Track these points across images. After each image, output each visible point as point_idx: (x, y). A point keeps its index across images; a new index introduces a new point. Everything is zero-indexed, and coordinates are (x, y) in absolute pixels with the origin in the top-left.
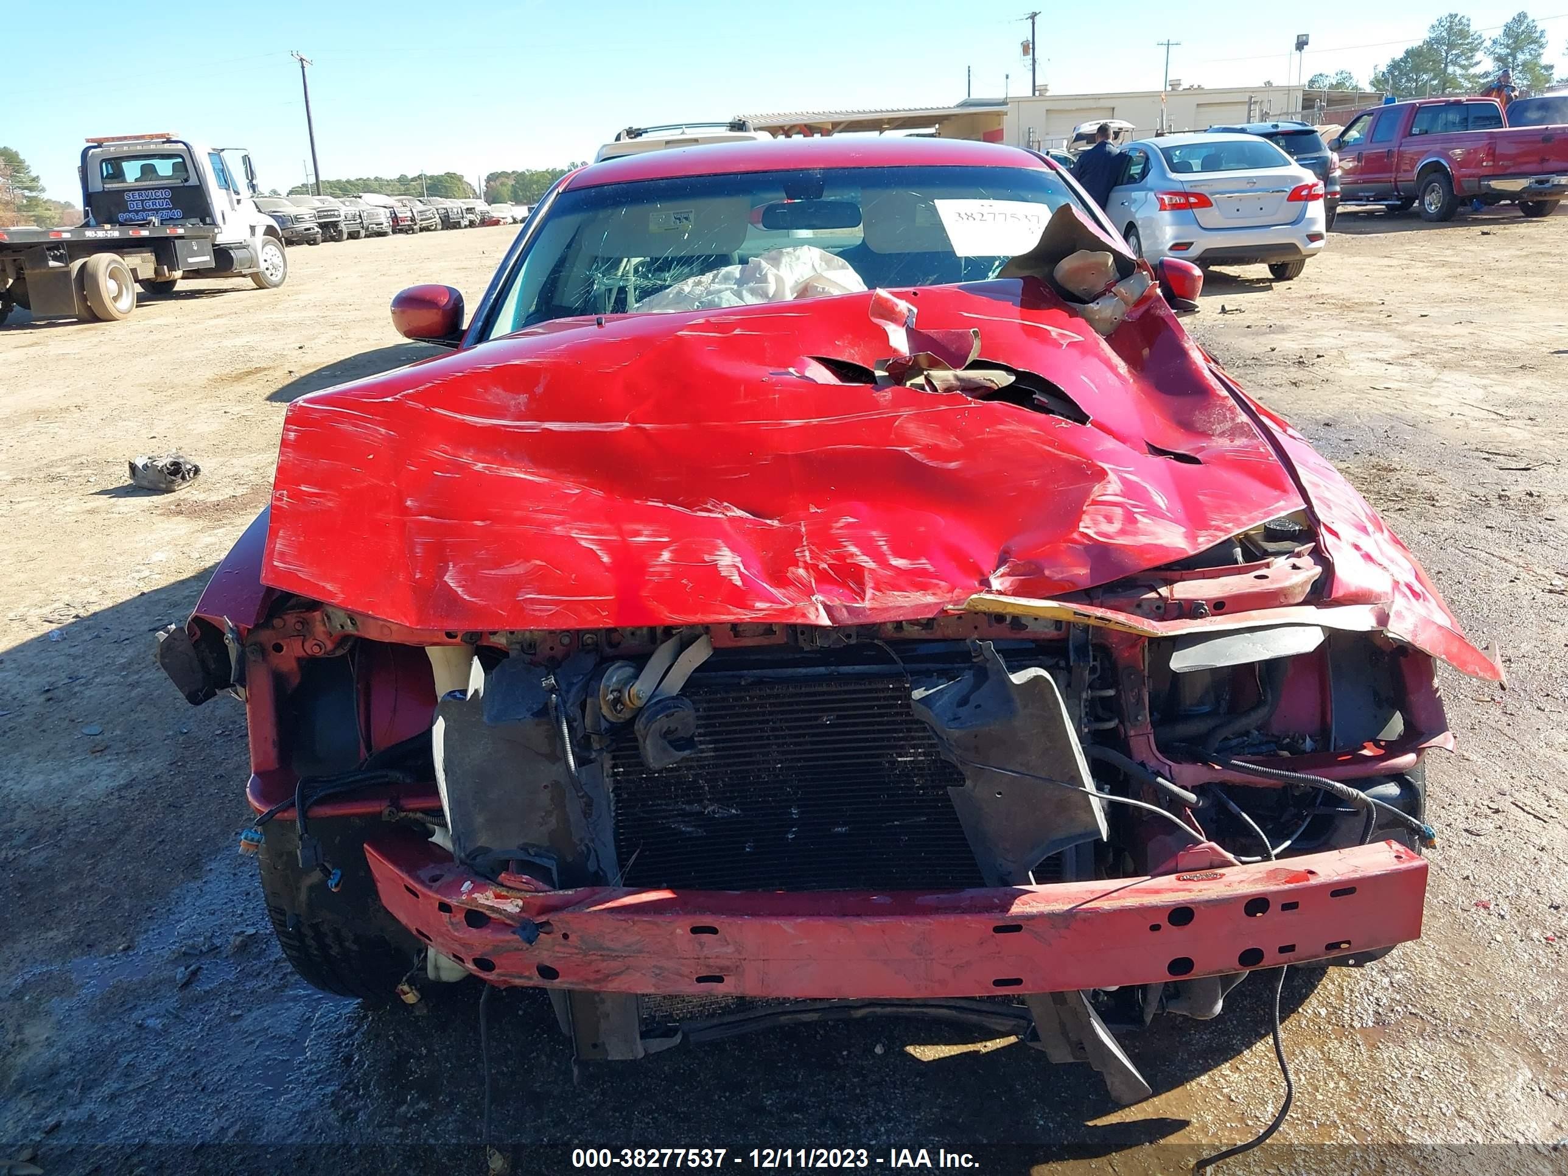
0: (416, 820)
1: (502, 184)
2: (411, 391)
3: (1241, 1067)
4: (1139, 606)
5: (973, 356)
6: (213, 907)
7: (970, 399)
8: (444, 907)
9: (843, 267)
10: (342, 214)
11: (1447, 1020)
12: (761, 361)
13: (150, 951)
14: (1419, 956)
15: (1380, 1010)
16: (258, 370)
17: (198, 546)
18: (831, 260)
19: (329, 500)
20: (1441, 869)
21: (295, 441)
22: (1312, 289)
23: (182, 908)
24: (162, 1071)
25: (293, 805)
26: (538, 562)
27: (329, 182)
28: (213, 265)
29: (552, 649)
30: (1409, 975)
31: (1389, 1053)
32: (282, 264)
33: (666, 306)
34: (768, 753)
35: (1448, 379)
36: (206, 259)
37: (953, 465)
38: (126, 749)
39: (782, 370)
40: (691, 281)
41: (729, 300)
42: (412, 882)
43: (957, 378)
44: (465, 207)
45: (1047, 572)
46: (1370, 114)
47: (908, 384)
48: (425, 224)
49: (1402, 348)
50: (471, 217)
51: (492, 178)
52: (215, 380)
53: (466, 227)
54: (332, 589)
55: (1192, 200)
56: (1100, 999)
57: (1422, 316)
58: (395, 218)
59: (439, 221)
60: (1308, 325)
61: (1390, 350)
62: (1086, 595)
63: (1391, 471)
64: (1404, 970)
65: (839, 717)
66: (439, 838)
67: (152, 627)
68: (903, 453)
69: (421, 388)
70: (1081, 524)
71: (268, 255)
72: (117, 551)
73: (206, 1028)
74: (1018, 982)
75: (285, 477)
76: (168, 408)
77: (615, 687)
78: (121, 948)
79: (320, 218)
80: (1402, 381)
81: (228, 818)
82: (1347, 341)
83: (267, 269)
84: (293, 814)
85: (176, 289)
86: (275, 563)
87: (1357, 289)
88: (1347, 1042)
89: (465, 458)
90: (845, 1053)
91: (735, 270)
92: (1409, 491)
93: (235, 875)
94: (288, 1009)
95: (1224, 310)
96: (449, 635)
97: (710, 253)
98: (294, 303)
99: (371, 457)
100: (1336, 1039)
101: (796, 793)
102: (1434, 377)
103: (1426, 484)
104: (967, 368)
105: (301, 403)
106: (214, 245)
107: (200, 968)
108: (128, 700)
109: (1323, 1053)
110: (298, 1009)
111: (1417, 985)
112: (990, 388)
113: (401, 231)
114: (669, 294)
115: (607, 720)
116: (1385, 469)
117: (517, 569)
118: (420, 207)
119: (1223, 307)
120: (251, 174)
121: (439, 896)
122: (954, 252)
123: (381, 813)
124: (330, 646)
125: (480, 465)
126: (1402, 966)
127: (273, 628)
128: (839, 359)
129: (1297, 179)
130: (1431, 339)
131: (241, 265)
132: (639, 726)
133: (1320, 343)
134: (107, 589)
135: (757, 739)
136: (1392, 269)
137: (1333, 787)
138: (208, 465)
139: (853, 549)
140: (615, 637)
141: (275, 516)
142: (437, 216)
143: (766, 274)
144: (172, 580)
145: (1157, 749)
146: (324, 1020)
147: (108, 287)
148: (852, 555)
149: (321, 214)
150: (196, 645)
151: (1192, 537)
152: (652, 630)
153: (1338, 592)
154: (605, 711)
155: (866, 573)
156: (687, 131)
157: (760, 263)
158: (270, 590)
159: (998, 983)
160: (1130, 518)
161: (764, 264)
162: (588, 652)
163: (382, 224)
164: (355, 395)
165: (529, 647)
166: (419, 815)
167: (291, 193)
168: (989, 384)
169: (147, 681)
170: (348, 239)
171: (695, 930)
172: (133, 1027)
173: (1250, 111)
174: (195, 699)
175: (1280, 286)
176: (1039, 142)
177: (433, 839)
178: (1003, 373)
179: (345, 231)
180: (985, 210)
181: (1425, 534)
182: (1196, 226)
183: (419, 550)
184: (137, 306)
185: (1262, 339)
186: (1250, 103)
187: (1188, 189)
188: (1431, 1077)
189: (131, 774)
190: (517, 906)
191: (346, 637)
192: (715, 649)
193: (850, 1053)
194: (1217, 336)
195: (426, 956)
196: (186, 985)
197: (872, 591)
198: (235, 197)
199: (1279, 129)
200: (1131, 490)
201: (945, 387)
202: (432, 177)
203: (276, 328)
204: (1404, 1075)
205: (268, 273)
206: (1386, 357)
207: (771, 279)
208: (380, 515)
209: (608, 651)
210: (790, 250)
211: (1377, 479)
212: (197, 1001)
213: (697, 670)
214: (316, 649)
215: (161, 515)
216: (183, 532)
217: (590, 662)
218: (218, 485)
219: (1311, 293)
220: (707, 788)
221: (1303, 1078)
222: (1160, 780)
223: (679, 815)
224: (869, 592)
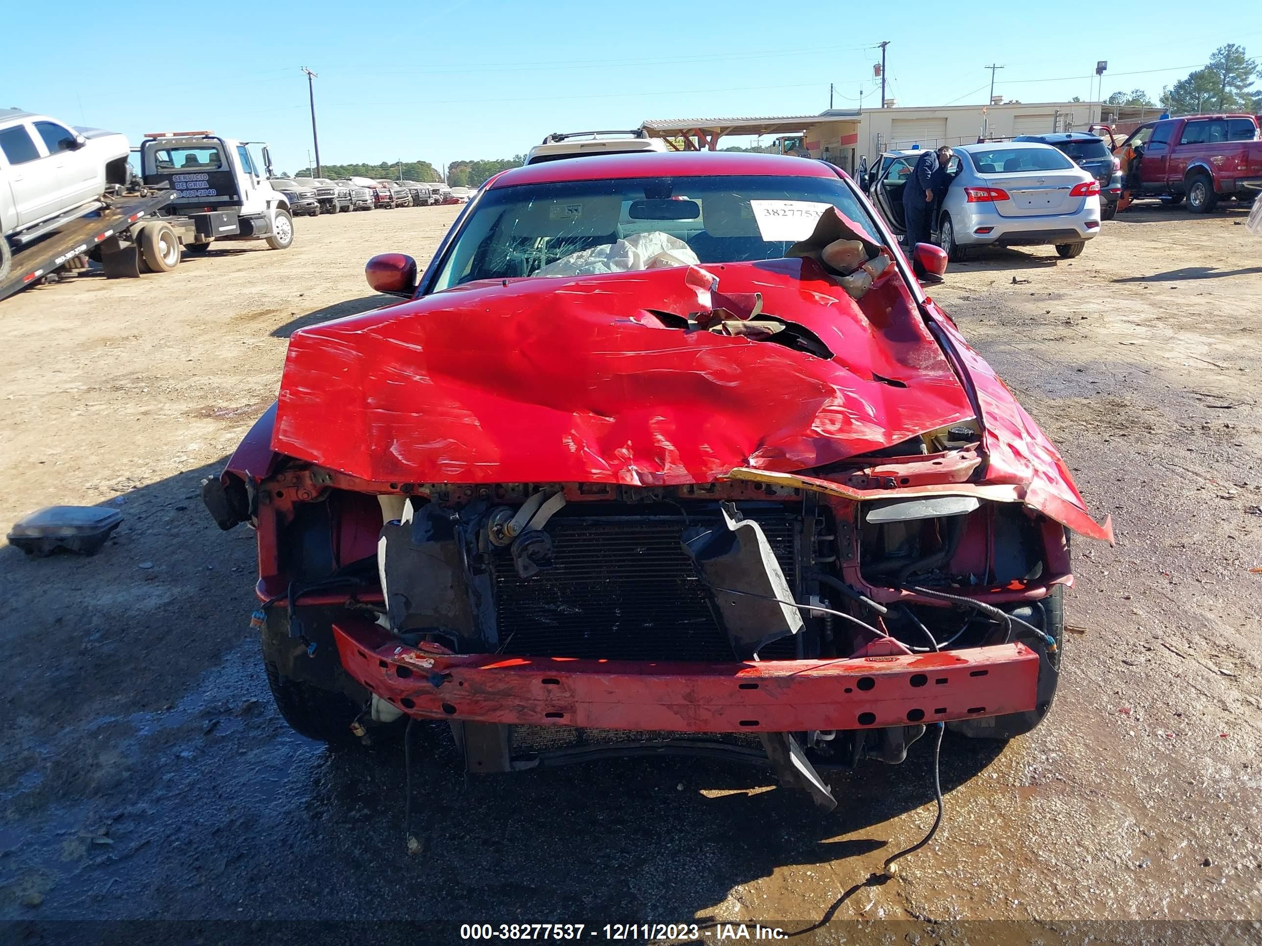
0: (367, 610)
1: (461, 171)
2: (374, 327)
3: (931, 808)
4: (850, 480)
5: (756, 311)
6: (227, 684)
7: (749, 340)
8: (383, 664)
9: (683, 248)
10: (336, 192)
11: (1082, 784)
12: (610, 311)
13: (185, 710)
14: (1071, 743)
15: (1036, 776)
16: (269, 312)
17: (221, 440)
18: (674, 242)
19: (317, 397)
20: (1100, 686)
21: (296, 358)
22: (1089, 265)
23: (207, 684)
24: (192, 786)
25: (287, 597)
26: (452, 440)
27: (327, 167)
28: (238, 232)
29: (459, 498)
30: (1061, 754)
31: (1035, 803)
32: (290, 232)
33: (557, 273)
34: (601, 572)
35: (1182, 338)
36: (233, 228)
37: (733, 384)
38: (169, 579)
39: (625, 318)
40: (575, 255)
41: (600, 269)
42: (362, 648)
43: (745, 326)
44: (432, 189)
45: (788, 456)
46: (1149, 126)
47: (711, 329)
48: (400, 201)
49: (1152, 313)
50: (437, 197)
51: (454, 166)
52: (236, 319)
53: (432, 204)
54: (317, 456)
55: (993, 194)
56: (821, 746)
57: (1172, 288)
58: (377, 196)
59: (411, 199)
60: (1080, 294)
61: (1141, 314)
62: (816, 472)
63: (1122, 406)
64: (1058, 751)
65: (648, 549)
66: (383, 621)
67: (188, 496)
68: (700, 375)
69: (380, 325)
70: (813, 425)
71: (280, 224)
72: (163, 442)
73: (222, 760)
74: (756, 723)
75: (288, 381)
76: (201, 339)
77: (499, 522)
78: (165, 707)
79: (319, 195)
80: (1145, 339)
81: (239, 626)
82: (1108, 307)
83: (278, 233)
84: (286, 603)
85: (209, 249)
86: (280, 437)
87: (1124, 266)
88: (1008, 795)
89: (408, 372)
90: (657, 789)
91: (607, 248)
92: (1133, 422)
93: (243, 663)
94: (278, 750)
95: (1015, 281)
96: (393, 486)
97: (589, 235)
98: (298, 261)
99: (346, 370)
100: (1001, 793)
101: (618, 600)
102: (1172, 335)
103: (1149, 417)
104: (752, 320)
105: (300, 333)
106: (239, 216)
107: (218, 722)
108: (171, 546)
109: (990, 801)
110: (284, 750)
111: (1066, 761)
112: (768, 333)
113: (381, 207)
114: (560, 263)
115: (494, 545)
116: (1118, 405)
117: (438, 444)
118: (396, 187)
119: (1014, 278)
120: (268, 162)
121: (379, 657)
122: (761, 237)
123: (345, 603)
124: (314, 494)
125: (418, 377)
126: (1057, 748)
127: (278, 481)
128: (666, 311)
129: (1079, 178)
130: (1175, 307)
131: (259, 231)
132: (514, 549)
133: (1084, 308)
134: (157, 469)
135: (593, 562)
136: (1157, 251)
137: (980, 606)
138: (230, 381)
139: (660, 437)
140: (502, 491)
141: (282, 406)
142: (410, 196)
143: (627, 251)
144: (203, 463)
145: (862, 577)
146: (302, 757)
147: (160, 247)
148: (659, 441)
149: (320, 192)
150: (226, 489)
151: (888, 435)
152: (526, 485)
153: (991, 475)
154: (491, 538)
155: (667, 453)
156: (598, 137)
157: (624, 243)
158: (276, 454)
159: (743, 723)
160: (847, 422)
161: (626, 243)
162: (483, 500)
163: (367, 201)
164: (337, 329)
165: (444, 496)
166: (370, 606)
167: (297, 175)
168: (766, 330)
169: (183, 533)
170: (340, 212)
171: (545, 681)
172: (173, 757)
173: (1056, 122)
174: (225, 525)
175: (1063, 263)
176: (886, 144)
177: (378, 622)
178: (778, 323)
179: (338, 205)
180: (786, 208)
181: (1139, 454)
182: (997, 215)
183: (375, 431)
184: (181, 262)
185: (1041, 304)
186: (1056, 115)
187: (990, 185)
188: (1063, 819)
189: (173, 595)
190: (430, 663)
191: (326, 488)
192: (567, 501)
193: (659, 789)
194: (1006, 301)
195: (371, 704)
196: (209, 732)
197: (669, 464)
198: (255, 179)
199: (1072, 139)
200: (850, 402)
201: (736, 331)
202: (406, 165)
203: (283, 280)
204: (1045, 817)
205: (278, 237)
206: (1137, 320)
207: (631, 255)
208: (350, 408)
209: (497, 500)
210: (646, 234)
211: (1110, 412)
212: (217, 742)
213: (554, 515)
214: (305, 496)
215: (195, 417)
216: (211, 429)
217: (482, 507)
218: (237, 396)
219: (1086, 268)
220: (559, 594)
221: (972, 816)
222: (862, 597)
223: (541, 611)
224: (667, 466)
